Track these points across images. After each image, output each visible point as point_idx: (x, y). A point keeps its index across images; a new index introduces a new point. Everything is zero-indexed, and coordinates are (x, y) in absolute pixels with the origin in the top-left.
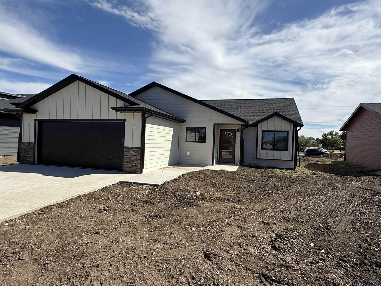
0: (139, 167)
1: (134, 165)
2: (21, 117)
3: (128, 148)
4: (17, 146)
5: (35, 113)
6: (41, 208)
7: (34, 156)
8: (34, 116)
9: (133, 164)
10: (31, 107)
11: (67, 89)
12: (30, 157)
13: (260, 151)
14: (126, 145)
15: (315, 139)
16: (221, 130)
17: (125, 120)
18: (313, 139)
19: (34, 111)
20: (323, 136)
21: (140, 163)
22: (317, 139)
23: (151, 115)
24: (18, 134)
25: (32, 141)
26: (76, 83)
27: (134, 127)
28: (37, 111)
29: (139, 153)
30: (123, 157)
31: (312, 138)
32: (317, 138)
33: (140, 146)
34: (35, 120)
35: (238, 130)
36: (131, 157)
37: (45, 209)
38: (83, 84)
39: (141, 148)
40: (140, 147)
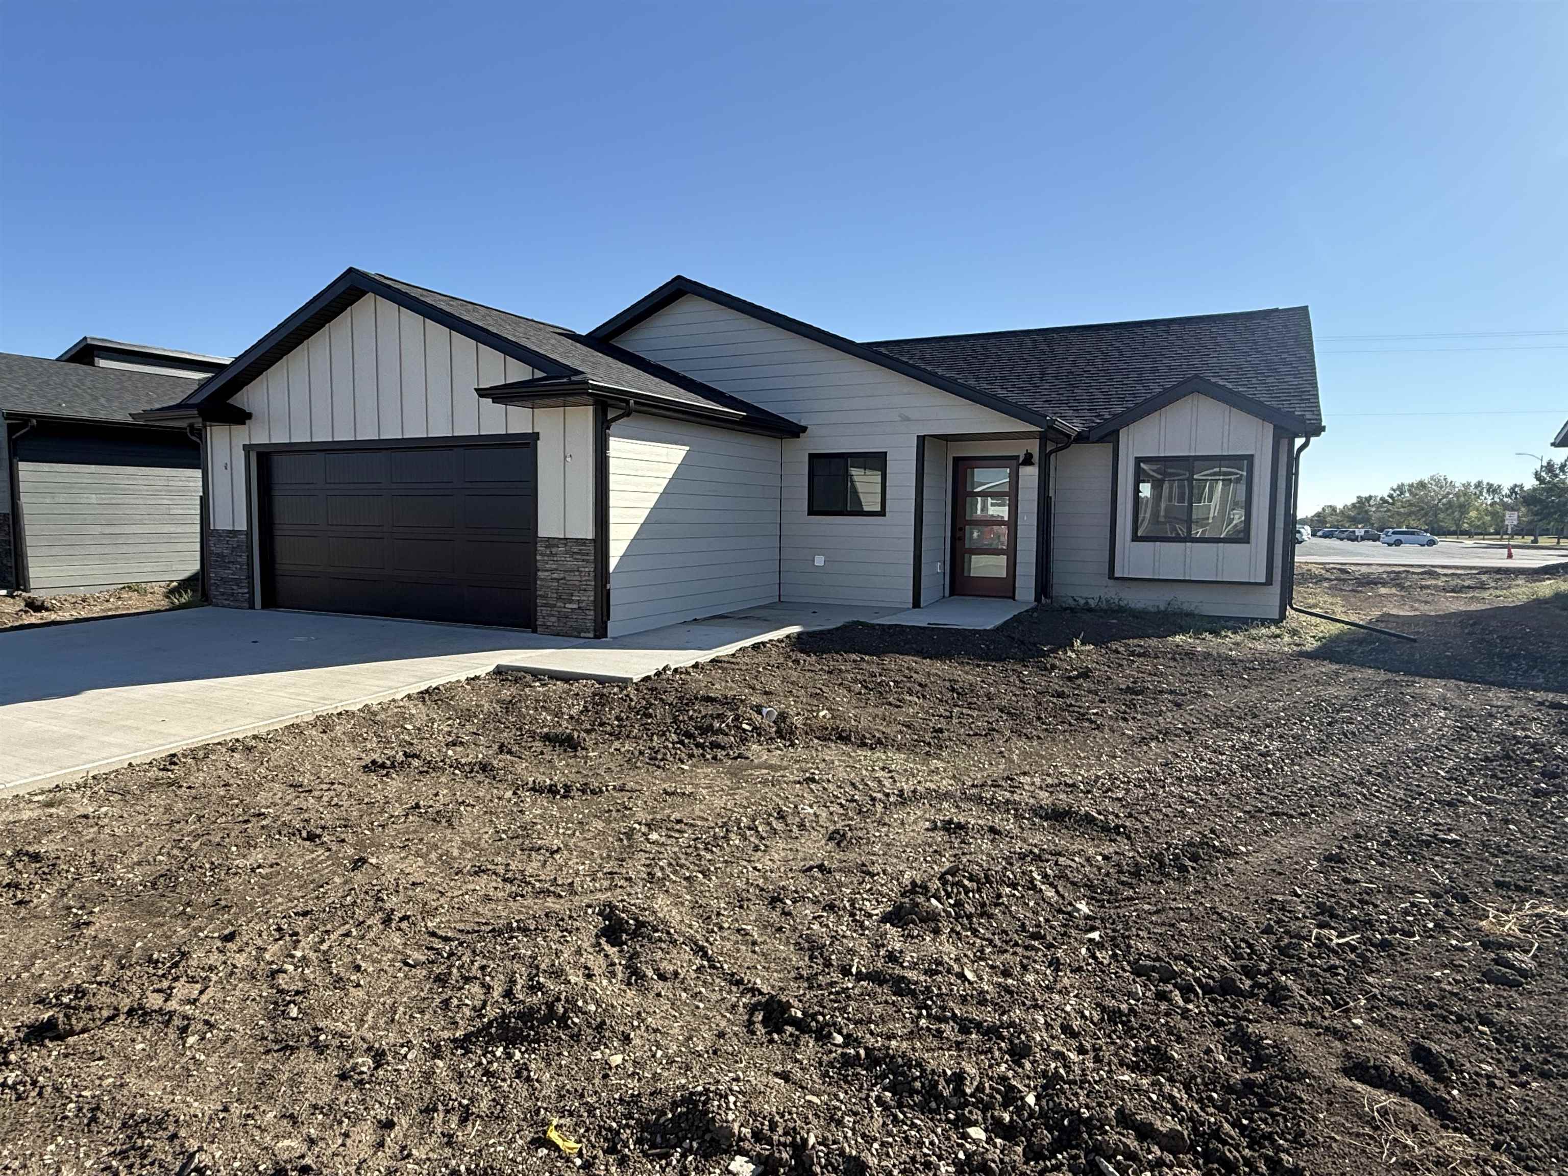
0: (592, 613)
1: (575, 606)
2: (201, 439)
3: (551, 542)
4: (198, 547)
5: (244, 424)
6: (172, 752)
7: (251, 577)
8: (242, 436)
9: (571, 601)
10: (230, 401)
11: (340, 327)
12: (238, 582)
13: (1127, 545)
14: (542, 533)
15: (1506, 491)
16: (956, 460)
17: (535, 436)
18: (1493, 490)
19: (241, 417)
20: (1538, 476)
21: (592, 598)
22: (1513, 490)
23: (627, 414)
24: (198, 502)
25: (242, 525)
26: (368, 304)
27: (568, 459)
28: (249, 416)
29: (587, 561)
30: (535, 578)
31: (1490, 486)
32: (1516, 486)
33: (590, 535)
34: (247, 448)
35: (1028, 461)
36: (564, 578)
37: (185, 756)
38: (388, 308)
39: (594, 540)
40: (590, 537)
